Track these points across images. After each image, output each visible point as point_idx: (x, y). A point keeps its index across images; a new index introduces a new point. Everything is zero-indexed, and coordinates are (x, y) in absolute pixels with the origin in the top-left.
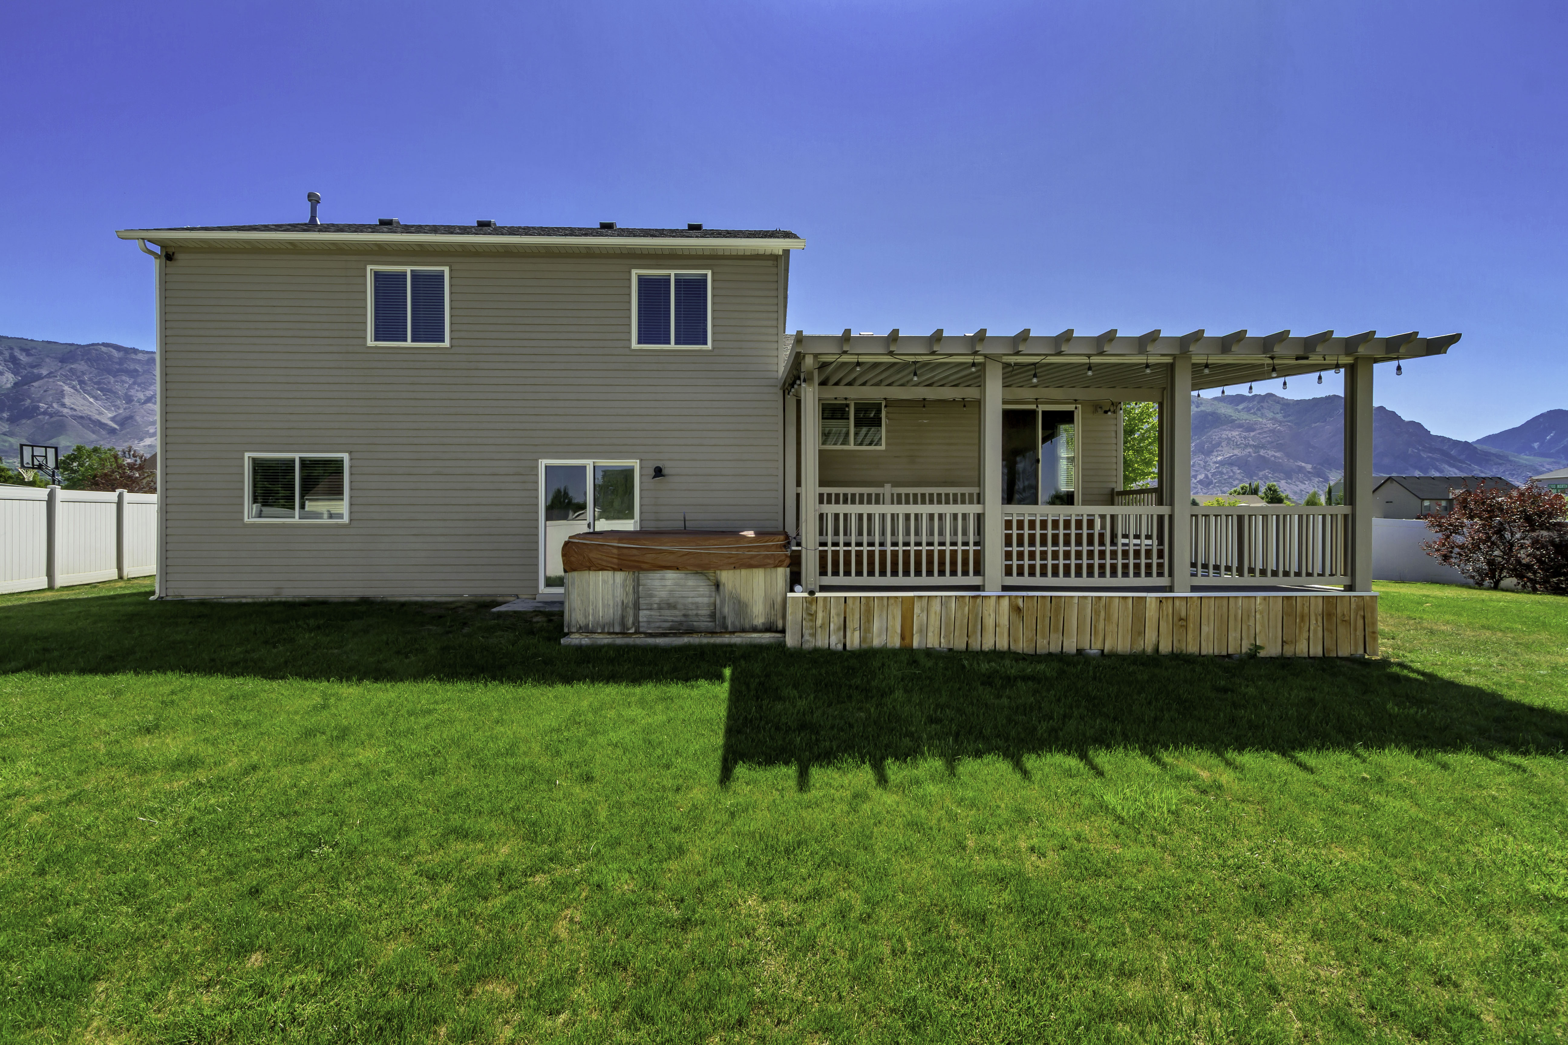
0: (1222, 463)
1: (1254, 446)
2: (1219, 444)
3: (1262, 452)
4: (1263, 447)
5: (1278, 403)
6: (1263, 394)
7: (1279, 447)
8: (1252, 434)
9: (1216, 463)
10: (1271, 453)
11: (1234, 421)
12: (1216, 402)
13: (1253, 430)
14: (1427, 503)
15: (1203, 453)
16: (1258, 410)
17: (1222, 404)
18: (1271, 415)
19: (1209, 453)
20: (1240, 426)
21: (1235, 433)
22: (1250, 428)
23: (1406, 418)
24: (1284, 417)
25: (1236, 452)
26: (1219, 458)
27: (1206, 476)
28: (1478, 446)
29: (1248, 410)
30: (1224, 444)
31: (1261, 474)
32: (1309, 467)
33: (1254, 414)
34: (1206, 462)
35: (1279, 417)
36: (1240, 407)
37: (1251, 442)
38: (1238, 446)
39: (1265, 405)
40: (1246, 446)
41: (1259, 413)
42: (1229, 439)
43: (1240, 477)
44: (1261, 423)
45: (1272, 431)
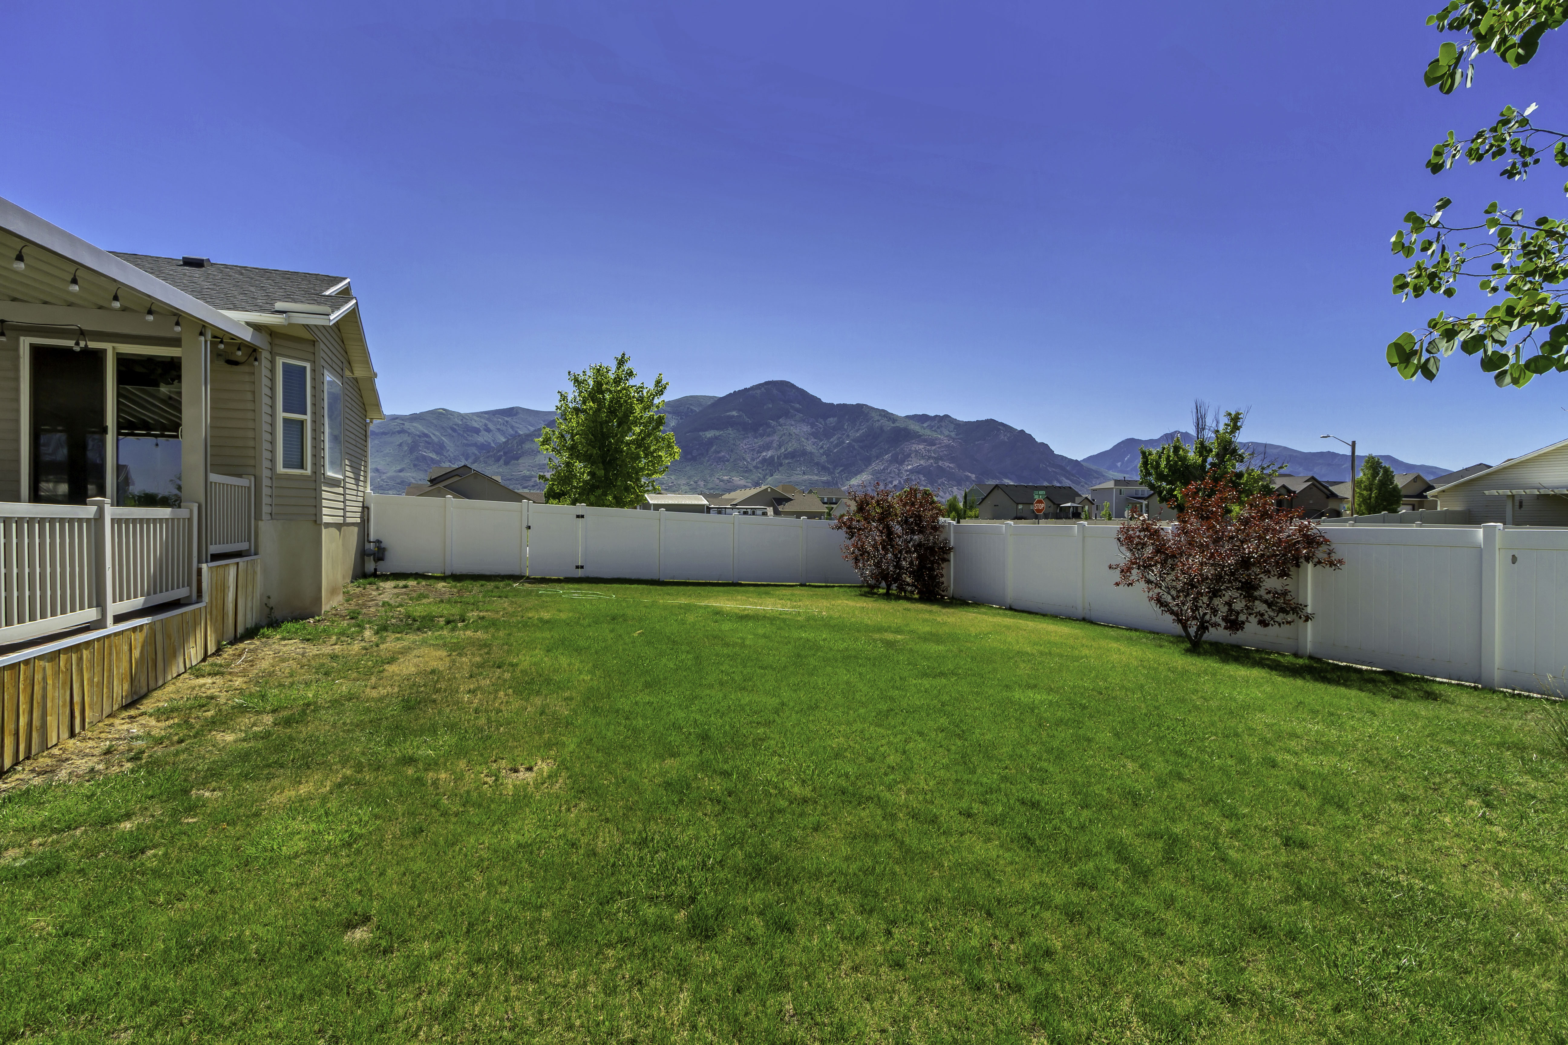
0: (912, 471)
1: (935, 458)
2: (909, 456)
3: (940, 463)
4: (941, 459)
5: (952, 423)
6: (942, 415)
7: (952, 460)
8: (934, 448)
9: (907, 471)
10: (947, 464)
11: (920, 436)
12: (907, 420)
13: (934, 445)
14: (1020, 507)
15: (897, 463)
16: (938, 428)
17: (911, 422)
18: (947, 433)
19: (901, 463)
20: (925, 441)
21: (921, 447)
22: (932, 443)
23: (1039, 440)
24: (957, 435)
25: (922, 462)
26: (909, 467)
27: (900, 482)
28: (1083, 464)
29: (931, 427)
30: (913, 455)
31: (940, 481)
32: (973, 476)
33: (935, 431)
34: (899, 470)
35: (953, 434)
36: (925, 425)
37: (933, 455)
38: (923, 457)
39: (943, 424)
40: (930, 458)
41: (939, 430)
42: (916, 451)
43: (924, 483)
44: (940, 439)
45: (948, 446)
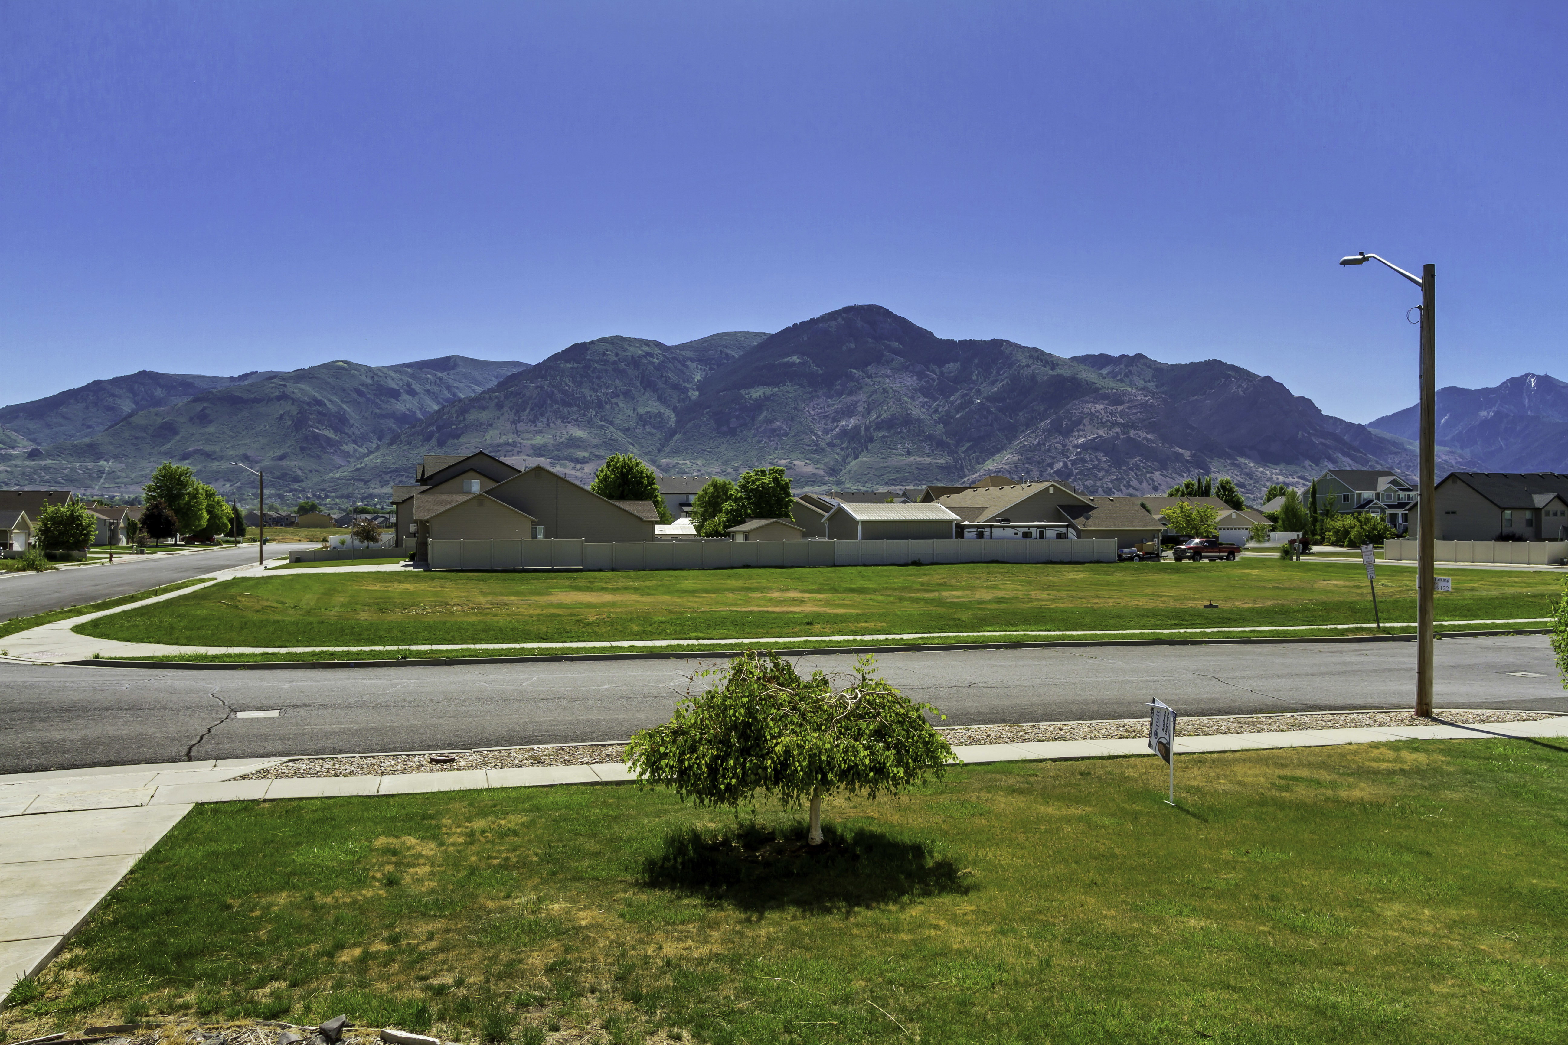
0: (1084, 447)
1: (1122, 424)
2: (1079, 422)
3: (1132, 433)
4: (1134, 427)
5: (1149, 367)
6: (1131, 354)
7: (1152, 427)
8: (1120, 408)
9: (1077, 446)
10: (1143, 434)
11: (1097, 389)
12: (1075, 364)
13: (1121, 403)
15: (1061, 433)
16: (1126, 375)
17: (1082, 367)
18: (1141, 383)
19: (1067, 433)
20: (1105, 397)
21: (1099, 407)
22: (1117, 400)
23: (1295, 392)
24: (1157, 387)
25: (1101, 432)
26: (1081, 441)
27: (1065, 465)
29: (1113, 375)
30: (1086, 421)
31: (1132, 462)
32: (1187, 454)
33: (1121, 381)
34: (1064, 446)
35: (1151, 385)
36: (1105, 371)
37: (1120, 420)
38: (1102, 424)
39: (1134, 369)
40: (1114, 424)
41: (1127, 380)
42: (1091, 414)
43: (1106, 466)
44: (1130, 394)
45: (1144, 405)
